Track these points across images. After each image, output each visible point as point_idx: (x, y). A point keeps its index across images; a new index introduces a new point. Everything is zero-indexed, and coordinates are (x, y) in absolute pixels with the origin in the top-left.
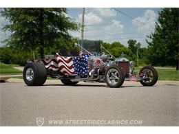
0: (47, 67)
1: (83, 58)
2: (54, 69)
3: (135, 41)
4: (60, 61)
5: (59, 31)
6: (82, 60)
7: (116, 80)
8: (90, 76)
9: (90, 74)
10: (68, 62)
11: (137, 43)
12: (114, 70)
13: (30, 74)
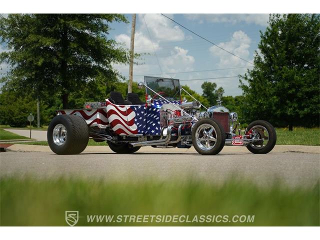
0: (89, 122)
1: (153, 107)
2: (101, 126)
3: (215, 85)
4: (112, 112)
5: (94, 63)
6: (151, 111)
7: (212, 143)
8: (164, 137)
9: (165, 132)
10: (126, 113)
11: (217, 89)
12: (208, 126)
13: (60, 134)
